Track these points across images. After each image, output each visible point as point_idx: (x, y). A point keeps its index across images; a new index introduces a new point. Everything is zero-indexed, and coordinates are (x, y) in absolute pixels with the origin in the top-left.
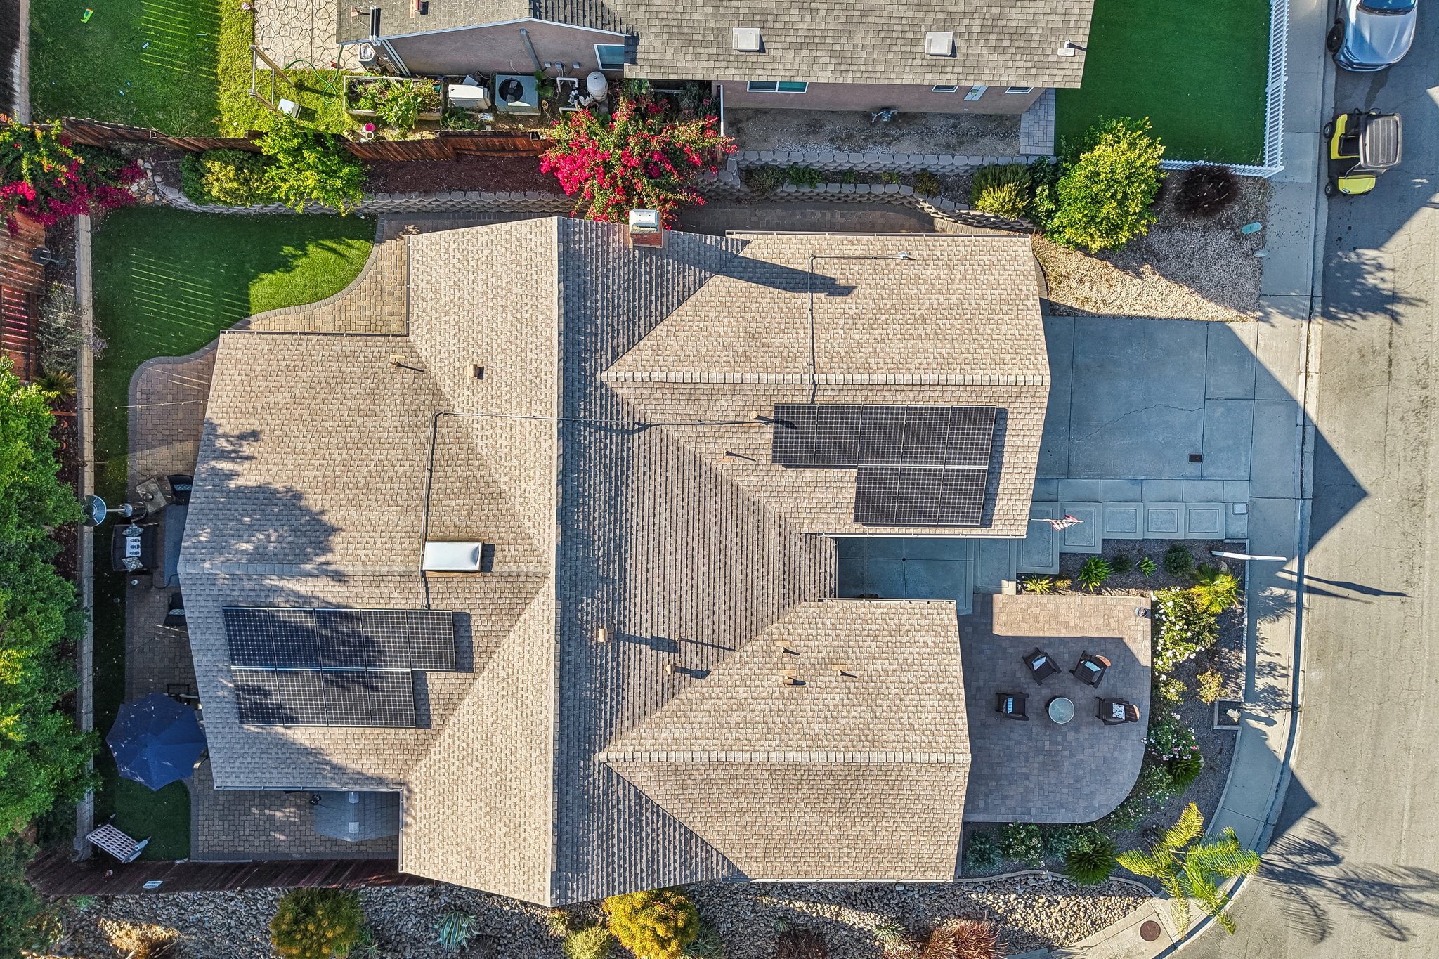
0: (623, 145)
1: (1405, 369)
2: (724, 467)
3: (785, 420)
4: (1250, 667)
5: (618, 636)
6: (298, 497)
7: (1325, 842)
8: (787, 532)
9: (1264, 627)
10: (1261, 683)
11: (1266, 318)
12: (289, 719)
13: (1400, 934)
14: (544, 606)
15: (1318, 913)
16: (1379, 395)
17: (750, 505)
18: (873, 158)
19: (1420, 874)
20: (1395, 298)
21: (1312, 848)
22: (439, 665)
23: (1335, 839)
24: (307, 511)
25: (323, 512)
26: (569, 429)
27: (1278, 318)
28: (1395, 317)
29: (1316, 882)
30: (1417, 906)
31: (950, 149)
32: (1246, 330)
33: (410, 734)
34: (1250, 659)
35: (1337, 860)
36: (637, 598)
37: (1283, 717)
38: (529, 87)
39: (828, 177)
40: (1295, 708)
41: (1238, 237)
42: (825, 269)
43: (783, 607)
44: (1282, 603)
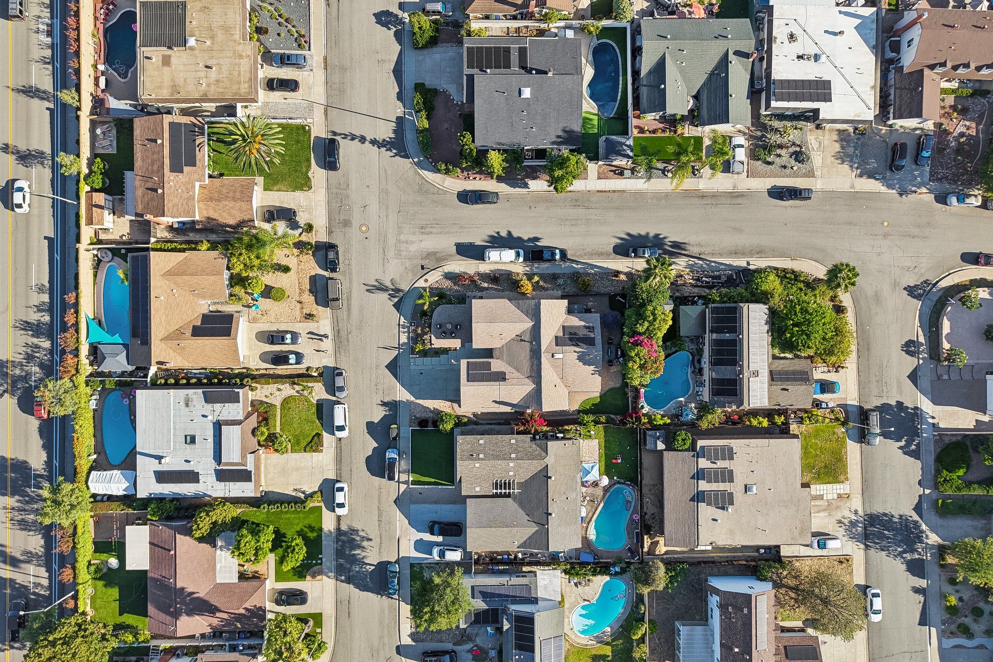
0: (533, 426)
1: (381, 392)
2: (514, 371)
3: (504, 379)
4: (409, 333)
5: (531, 343)
6: (584, 364)
7: (392, 298)
8: (502, 360)
9: (406, 341)
10: (406, 330)
11: (407, 400)
12: (585, 327)
13: (377, 280)
14: (543, 348)
15: (393, 284)
16: (385, 387)
17: (509, 364)
18: (487, 427)
19: (373, 293)
20: (382, 405)
21: (394, 297)
22: (561, 337)
23: (389, 299)
24: (582, 362)
25: (579, 362)
26: (540, 377)
27: (405, 400)
28: (382, 401)
29: (393, 290)
30: (373, 286)
31: (473, 429)
32: (412, 399)
33: (566, 324)
34: (409, 335)
35: (389, 295)
36: (528, 349)
37: (401, 323)
38: (549, 437)
39: (495, 424)
40: (399, 325)
41: (415, 416)
42: (497, 405)
43: (503, 346)
44: (402, 345)
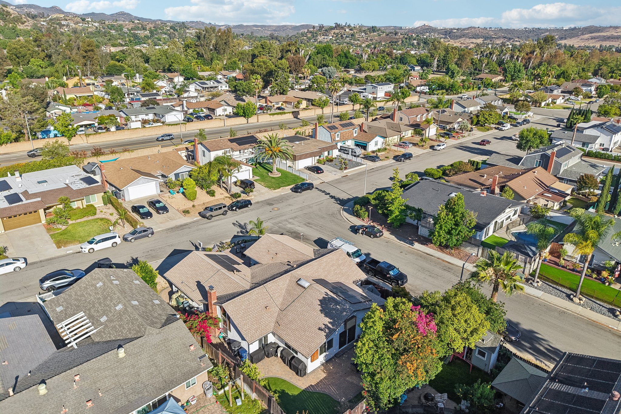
6: (321, 311)
24: (322, 307)
25: (319, 305)
